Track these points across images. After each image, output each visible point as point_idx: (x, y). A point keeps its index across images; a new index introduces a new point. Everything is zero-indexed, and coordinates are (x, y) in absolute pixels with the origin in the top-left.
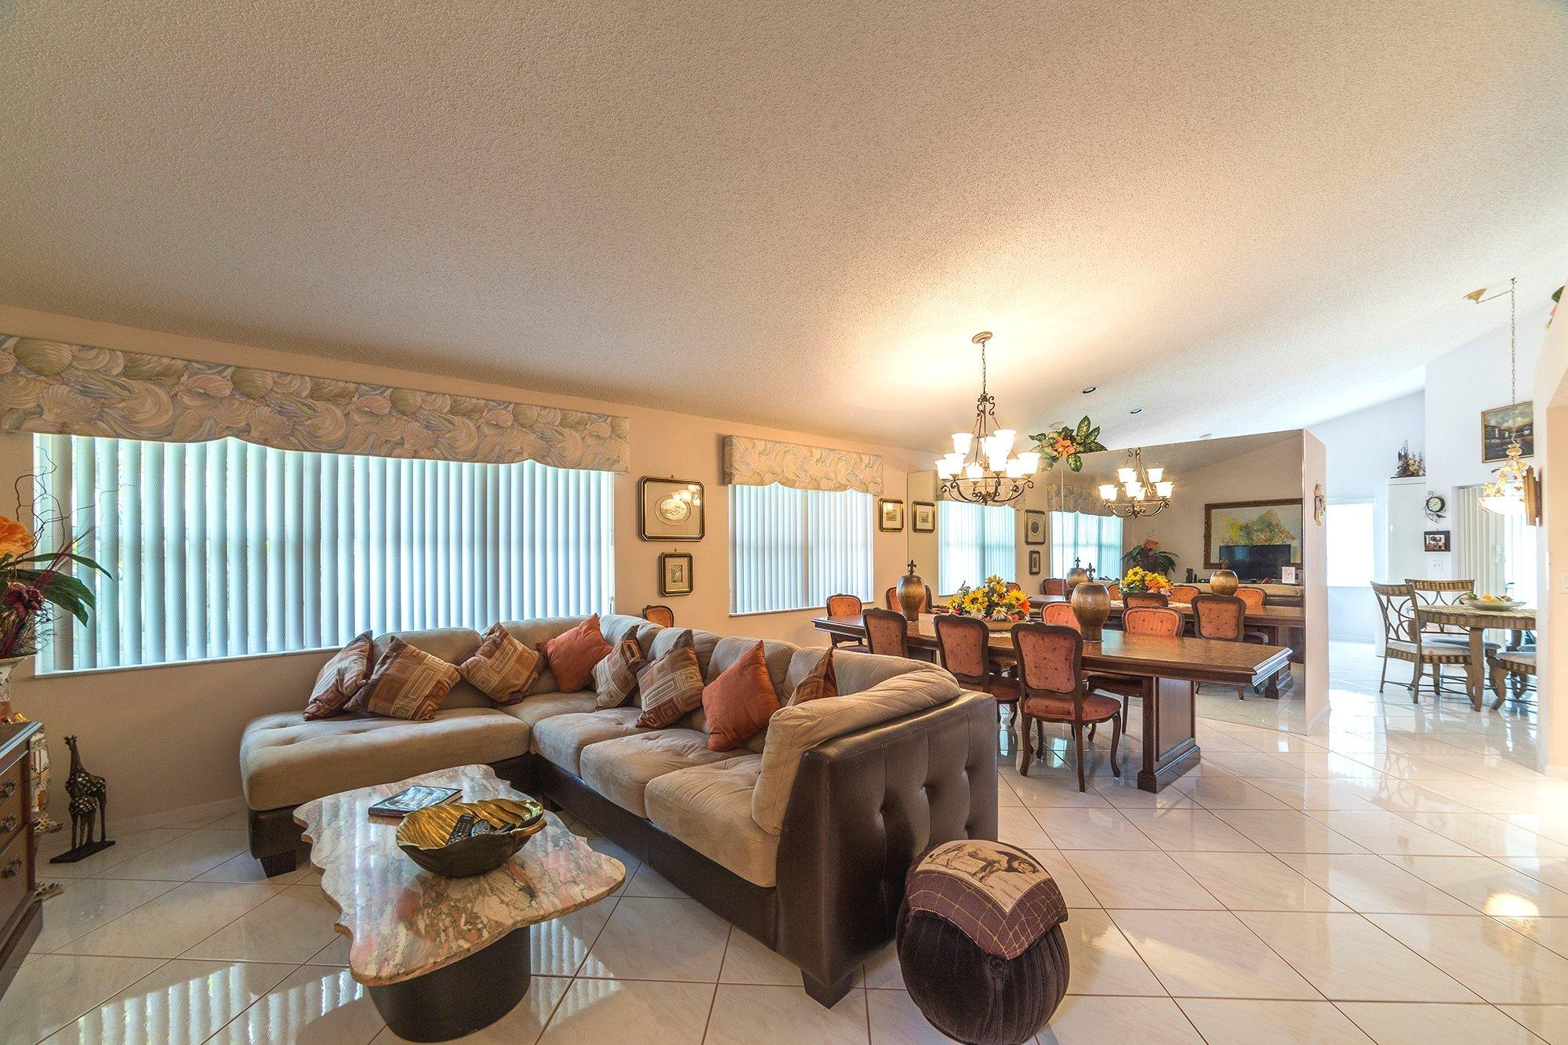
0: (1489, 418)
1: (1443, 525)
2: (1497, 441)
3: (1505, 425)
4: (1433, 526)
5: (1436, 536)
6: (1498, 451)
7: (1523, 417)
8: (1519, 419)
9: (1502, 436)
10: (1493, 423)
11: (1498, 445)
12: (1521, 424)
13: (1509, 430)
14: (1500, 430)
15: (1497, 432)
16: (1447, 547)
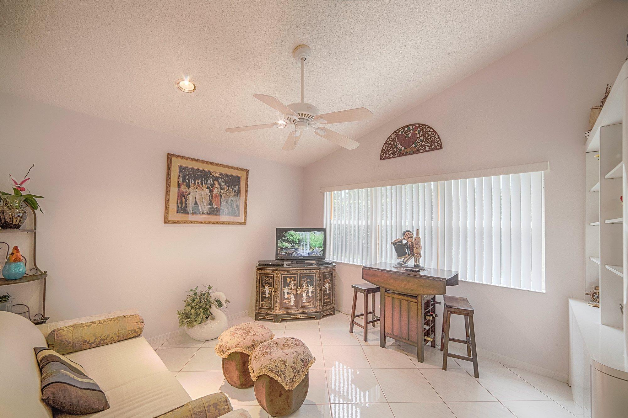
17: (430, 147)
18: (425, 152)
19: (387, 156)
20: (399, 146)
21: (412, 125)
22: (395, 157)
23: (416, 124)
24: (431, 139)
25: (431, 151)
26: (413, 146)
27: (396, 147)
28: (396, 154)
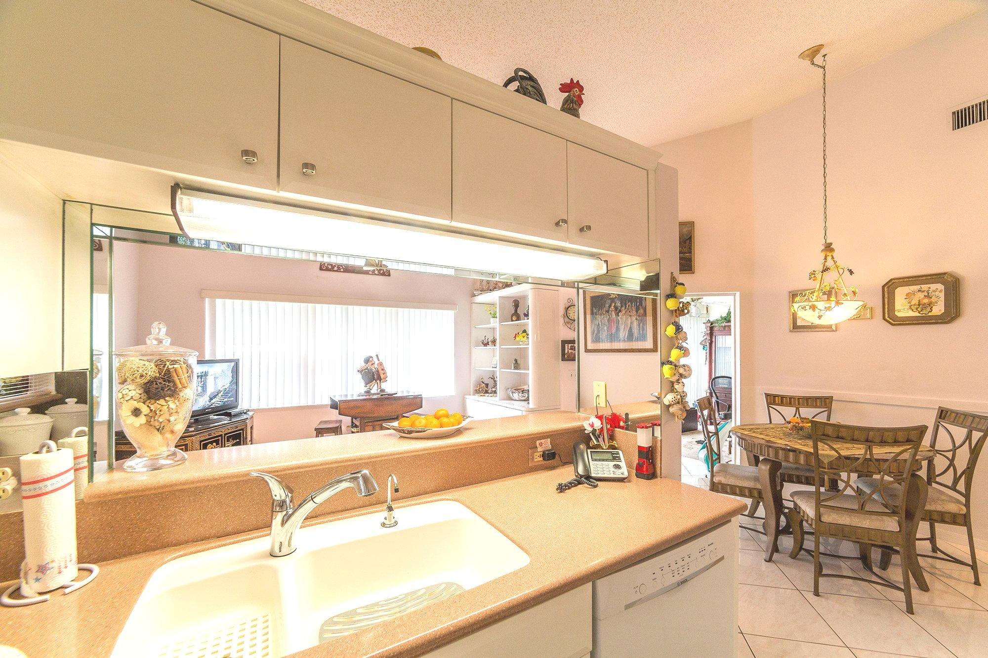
4: (567, 334)
17: (379, 271)
18: (373, 274)
19: (330, 267)
22: (340, 271)
25: (379, 275)
28: (341, 268)
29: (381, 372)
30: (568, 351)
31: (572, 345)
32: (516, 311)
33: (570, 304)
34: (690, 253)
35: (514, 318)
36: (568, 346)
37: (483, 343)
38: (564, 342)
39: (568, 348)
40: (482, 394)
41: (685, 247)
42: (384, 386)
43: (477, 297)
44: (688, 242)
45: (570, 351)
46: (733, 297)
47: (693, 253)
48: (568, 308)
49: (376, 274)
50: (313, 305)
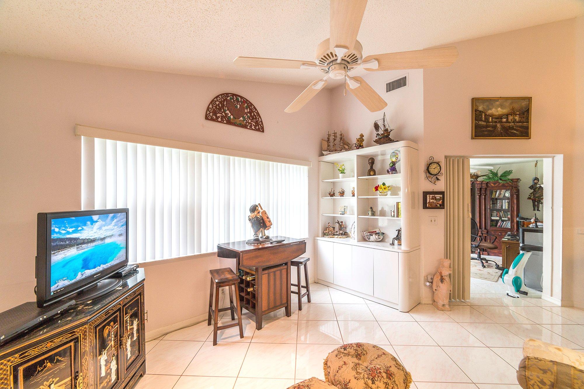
0: (478, 104)
1: (440, 186)
2: (483, 123)
3: (490, 112)
4: (429, 187)
5: (436, 196)
6: (484, 131)
7: (502, 108)
8: (499, 109)
9: (487, 120)
10: (480, 108)
11: (483, 127)
12: (500, 113)
13: (492, 115)
14: (486, 115)
15: (483, 116)
16: (442, 206)
17: (255, 126)
18: (250, 129)
19: (215, 117)
20: (228, 112)
21: (241, 97)
22: (223, 123)
23: (245, 98)
24: (256, 120)
25: (256, 130)
26: (241, 119)
27: (224, 112)
28: (224, 119)
29: (266, 220)
30: (430, 201)
31: (434, 195)
32: (372, 167)
33: (431, 161)
34: (528, 122)
35: (372, 173)
36: (430, 196)
37: (329, 194)
38: (425, 194)
39: (430, 198)
40: (332, 236)
41: (524, 118)
42: (267, 233)
43: (325, 156)
44: (526, 113)
45: (431, 201)
46: (551, 159)
47: (530, 123)
48: (430, 164)
49: (252, 129)
50: (199, 153)
